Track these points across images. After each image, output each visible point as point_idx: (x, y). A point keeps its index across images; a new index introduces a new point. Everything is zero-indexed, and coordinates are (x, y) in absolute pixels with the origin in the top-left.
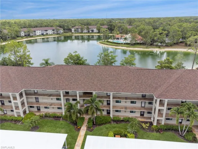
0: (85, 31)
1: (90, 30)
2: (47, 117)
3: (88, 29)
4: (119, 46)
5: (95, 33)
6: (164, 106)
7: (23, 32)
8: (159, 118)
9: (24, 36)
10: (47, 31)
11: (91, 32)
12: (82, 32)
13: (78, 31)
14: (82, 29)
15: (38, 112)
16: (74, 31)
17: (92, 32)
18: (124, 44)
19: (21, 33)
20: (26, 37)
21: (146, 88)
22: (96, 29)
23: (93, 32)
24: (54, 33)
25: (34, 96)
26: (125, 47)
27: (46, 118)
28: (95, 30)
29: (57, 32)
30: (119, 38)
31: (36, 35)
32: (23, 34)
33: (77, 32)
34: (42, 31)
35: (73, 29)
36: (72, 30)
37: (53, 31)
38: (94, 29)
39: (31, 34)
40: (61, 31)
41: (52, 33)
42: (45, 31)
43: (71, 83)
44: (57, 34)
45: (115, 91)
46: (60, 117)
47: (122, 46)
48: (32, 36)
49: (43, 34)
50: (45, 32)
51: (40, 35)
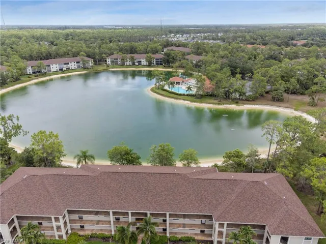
0: (128, 63)
1: (136, 61)
2: (94, 237)
3: (132, 59)
4: (180, 99)
5: (144, 66)
6: (223, 228)
7: (30, 67)
8: (219, 240)
9: (31, 73)
10: (68, 64)
11: (137, 64)
12: (123, 65)
13: (117, 62)
14: (123, 60)
15: (81, 230)
16: (110, 62)
17: (139, 64)
18: (188, 95)
19: (28, 70)
20: (36, 76)
21: (206, 206)
22: (144, 60)
23: (141, 64)
24: (79, 67)
25: (78, 214)
26: (188, 100)
27: (92, 239)
28: (144, 62)
29: (84, 64)
30: (179, 83)
31: (50, 71)
32: (29, 70)
33: (116, 64)
34: (59, 65)
35: (110, 60)
36: (108, 60)
37: (78, 64)
38: (142, 60)
39: (43, 71)
40: (91, 63)
41: (76, 66)
42: (65, 64)
43: (122, 200)
44: (85, 68)
45: (171, 211)
46: (109, 237)
47: (184, 100)
48: (44, 75)
49: (61, 69)
50: (65, 66)
51: (57, 71)
